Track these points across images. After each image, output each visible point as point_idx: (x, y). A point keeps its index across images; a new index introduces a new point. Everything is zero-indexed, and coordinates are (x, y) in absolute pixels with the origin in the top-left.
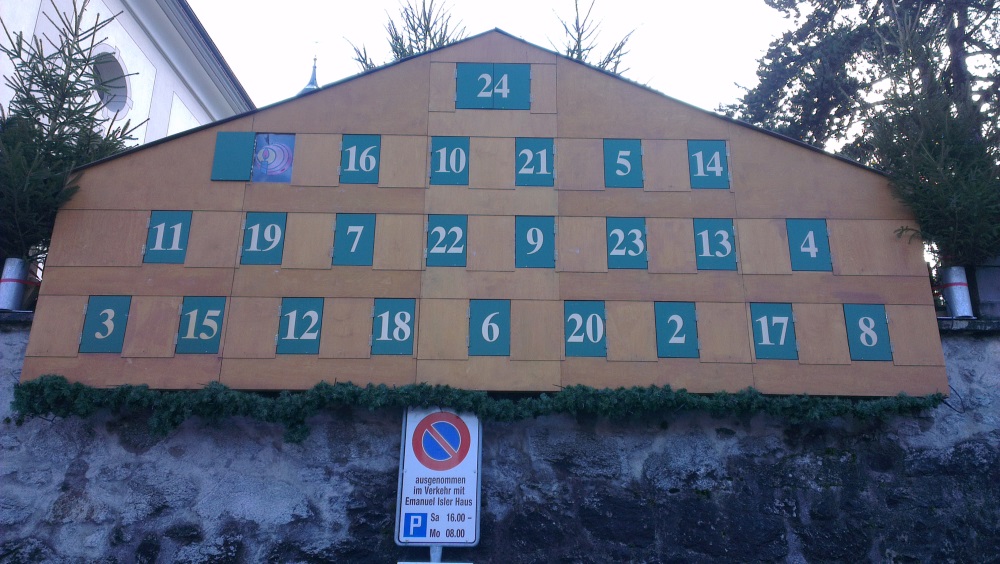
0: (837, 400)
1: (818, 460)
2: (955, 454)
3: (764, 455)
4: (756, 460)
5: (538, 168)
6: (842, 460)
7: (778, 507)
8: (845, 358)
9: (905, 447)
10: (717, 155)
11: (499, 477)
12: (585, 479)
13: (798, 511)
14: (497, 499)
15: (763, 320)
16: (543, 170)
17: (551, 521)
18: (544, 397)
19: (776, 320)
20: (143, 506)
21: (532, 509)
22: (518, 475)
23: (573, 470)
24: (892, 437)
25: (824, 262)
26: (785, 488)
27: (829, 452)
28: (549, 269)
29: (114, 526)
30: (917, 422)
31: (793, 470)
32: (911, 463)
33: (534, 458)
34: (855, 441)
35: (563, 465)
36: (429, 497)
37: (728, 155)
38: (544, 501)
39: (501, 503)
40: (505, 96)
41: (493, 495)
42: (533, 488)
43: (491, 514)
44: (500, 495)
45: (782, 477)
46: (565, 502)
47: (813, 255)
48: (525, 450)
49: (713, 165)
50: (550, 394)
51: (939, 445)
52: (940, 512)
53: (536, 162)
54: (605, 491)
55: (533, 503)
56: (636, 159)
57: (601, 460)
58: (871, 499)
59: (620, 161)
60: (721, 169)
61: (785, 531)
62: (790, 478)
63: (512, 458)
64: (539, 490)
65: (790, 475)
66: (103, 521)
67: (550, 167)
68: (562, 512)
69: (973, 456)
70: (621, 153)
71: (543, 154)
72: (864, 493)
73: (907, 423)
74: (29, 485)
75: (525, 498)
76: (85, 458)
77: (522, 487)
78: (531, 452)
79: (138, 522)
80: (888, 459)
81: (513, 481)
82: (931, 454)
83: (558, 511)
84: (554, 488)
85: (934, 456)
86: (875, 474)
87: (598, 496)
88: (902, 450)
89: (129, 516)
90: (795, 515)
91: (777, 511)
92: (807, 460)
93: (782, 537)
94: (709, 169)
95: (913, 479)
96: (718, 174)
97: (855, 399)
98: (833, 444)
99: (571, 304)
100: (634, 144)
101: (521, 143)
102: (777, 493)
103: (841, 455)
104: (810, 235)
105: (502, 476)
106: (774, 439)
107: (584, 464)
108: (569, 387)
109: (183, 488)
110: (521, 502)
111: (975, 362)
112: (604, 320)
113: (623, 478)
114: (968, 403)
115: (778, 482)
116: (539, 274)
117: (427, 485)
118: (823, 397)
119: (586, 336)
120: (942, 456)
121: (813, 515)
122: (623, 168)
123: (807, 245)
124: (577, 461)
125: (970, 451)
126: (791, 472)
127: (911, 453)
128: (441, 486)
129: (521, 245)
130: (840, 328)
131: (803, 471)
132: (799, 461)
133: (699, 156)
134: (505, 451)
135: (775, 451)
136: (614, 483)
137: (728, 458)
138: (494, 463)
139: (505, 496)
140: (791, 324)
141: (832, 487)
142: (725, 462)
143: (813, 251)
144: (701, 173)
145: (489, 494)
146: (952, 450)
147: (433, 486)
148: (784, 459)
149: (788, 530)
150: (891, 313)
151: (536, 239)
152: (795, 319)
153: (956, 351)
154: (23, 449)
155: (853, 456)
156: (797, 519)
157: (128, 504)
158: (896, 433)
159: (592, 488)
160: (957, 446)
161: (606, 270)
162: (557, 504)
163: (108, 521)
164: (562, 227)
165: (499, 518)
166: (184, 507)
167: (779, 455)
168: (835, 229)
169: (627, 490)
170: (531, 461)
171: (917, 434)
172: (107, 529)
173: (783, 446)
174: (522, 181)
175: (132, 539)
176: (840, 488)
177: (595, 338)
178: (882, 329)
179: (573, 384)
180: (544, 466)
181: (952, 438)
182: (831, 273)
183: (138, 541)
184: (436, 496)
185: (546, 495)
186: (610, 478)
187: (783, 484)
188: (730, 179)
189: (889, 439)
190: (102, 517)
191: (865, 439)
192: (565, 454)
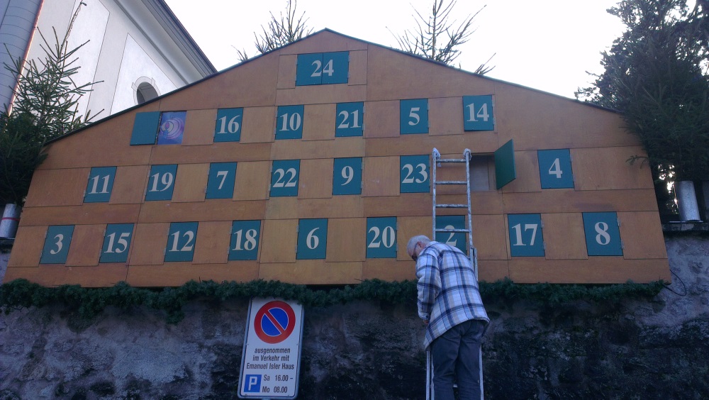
0: (575, 287)
1: (566, 336)
2: (682, 331)
3: (523, 332)
4: (516, 336)
5: (352, 124)
6: (586, 336)
7: (533, 373)
8: (583, 254)
9: (640, 325)
10: (485, 106)
11: (320, 349)
12: (384, 350)
13: (549, 376)
14: (317, 365)
15: (518, 227)
16: (356, 125)
17: (356, 382)
18: (347, 288)
19: (527, 226)
20: (78, 369)
21: (343, 373)
22: (334, 348)
23: (375, 344)
24: (629, 317)
25: (568, 181)
26: (539, 357)
27: (575, 329)
28: (357, 196)
29: (58, 382)
30: (651, 305)
31: (546, 343)
32: (645, 337)
33: (347, 335)
34: (597, 320)
35: (368, 340)
36: (263, 363)
37: (493, 105)
38: (352, 367)
39: (320, 369)
40: (330, 74)
41: (315, 362)
42: (345, 357)
43: (312, 376)
44: (319, 363)
45: (537, 349)
46: (367, 368)
47: (558, 176)
48: (341, 329)
49: (481, 113)
50: (352, 286)
51: (670, 323)
52: (668, 377)
53: (351, 120)
54: (398, 360)
55: (344, 369)
56: (424, 114)
57: (397, 336)
58: (610, 367)
59: (412, 115)
60: (488, 116)
61: (537, 391)
62: (543, 350)
63: (331, 335)
64: (349, 358)
65: (544, 348)
66: (52, 379)
67: (361, 121)
68: (365, 376)
69: (699, 332)
70: (413, 109)
71: (356, 113)
72: (605, 362)
73: (642, 306)
74: (10, 354)
75: (338, 365)
76: (45, 336)
77: (337, 356)
78: (345, 331)
79: (74, 380)
80: (626, 334)
81: (330, 352)
82: (662, 330)
83: (362, 375)
84: (360, 357)
85: (664, 332)
86: (614, 347)
87: (393, 363)
88: (636, 327)
89: (69, 376)
90: (546, 379)
91: (532, 376)
92: (558, 336)
93: (535, 396)
94: (478, 116)
95: (646, 351)
96: (486, 119)
97: (589, 286)
98: (580, 323)
99: (372, 220)
100: (422, 103)
101: (340, 106)
102: (533, 361)
103: (586, 331)
104: (557, 162)
105: (323, 348)
106: (531, 319)
107: (383, 339)
108: (366, 281)
109: (104, 357)
110: (335, 367)
111: (702, 257)
112: (396, 231)
113: (413, 350)
114: (695, 290)
115: (533, 352)
116: (350, 200)
117: (262, 354)
118: (562, 285)
119: (382, 244)
120: (672, 332)
121: (560, 378)
122: (414, 120)
123: (554, 169)
124: (378, 337)
125: (695, 328)
126: (544, 345)
127: (645, 330)
128: (272, 355)
129: (337, 179)
130: (579, 231)
131: (554, 344)
132: (551, 336)
133: (472, 106)
134: (326, 330)
135: (531, 329)
136: (406, 353)
137: (495, 334)
138: (317, 339)
139: (324, 363)
140: (540, 229)
141: (578, 357)
142: (492, 338)
143: (558, 173)
144: (472, 119)
145: (312, 362)
146: (681, 327)
147: (267, 355)
148: (539, 335)
149: (540, 390)
150: (622, 219)
151: (348, 174)
152: (543, 226)
153: (685, 248)
154: (8, 330)
155: (596, 332)
156: (548, 381)
157: (68, 367)
158: (633, 314)
159: (389, 357)
160: (685, 324)
161: (398, 194)
162: (361, 370)
163: (55, 379)
164: (367, 165)
165: (319, 380)
166: (104, 369)
167: (536, 332)
168: (576, 157)
169: (415, 358)
170: (344, 337)
171: (650, 315)
172: (55, 384)
173: (539, 325)
174: (340, 133)
175: (69, 392)
176: (584, 358)
177: (388, 243)
178: (614, 231)
179: (370, 278)
180: (354, 341)
181: (681, 318)
182: (573, 189)
183: (73, 393)
184: (269, 362)
185: (354, 362)
186: (403, 350)
187: (537, 354)
188: (495, 123)
189: (626, 319)
190: (51, 376)
191: (606, 319)
192: (369, 332)
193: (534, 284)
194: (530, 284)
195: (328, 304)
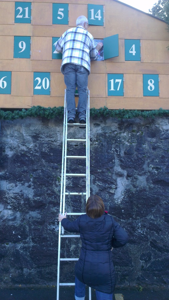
0: (136, 111)
1: (129, 134)
3: (110, 133)
4: (107, 135)
5: (24, 15)
6: (138, 134)
8: (141, 95)
9: (161, 129)
10: (99, 11)
11: (10, 141)
12: (44, 142)
13: (120, 152)
14: (9, 149)
15: (112, 81)
16: (27, 16)
17: (30, 157)
18: (23, 110)
19: (117, 81)
21: (23, 153)
22: (18, 141)
23: (39, 139)
24: (157, 126)
25: (138, 57)
26: (116, 144)
27: (133, 131)
28: (28, 59)
30: (167, 120)
31: (120, 138)
32: (163, 135)
33: (24, 135)
34: (143, 127)
35: (36, 137)
37: (104, 11)
38: (28, 150)
39: (11, 151)
41: (8, 148)
42: (24, 145)
43: (7, 154)
44: (10, 148)
45: (115, 140)
46: (35, 150)
47: (134, 54)
48: (21, 132)
49: (98, 15)
50: (26, 109)
53: (24, 13)
54: (51, 146)
55: (23, 151)
56: (66, 12)
57: (50, 135)
58: (147, 148)
59: (59, 13)
60: (101, 17)
61: (114, 158)
63: (16, 135)
64: (26, 146)
65: (119, 140)
67: (30, 14)
68: (34, 154)
70: (60, 9)
71: (27, 9)
72: (144, 145)
73: (163, 121)
75: (20, 149)
77: (19, 145)
78: (24, 133)
80: (154, 134)
81: (16, 143)
84: (31, 145)
86: (149, 139)
87: (48, 148)
88: (160, 130)
90: (119, 153)
91: (112, 152)
92: (125, 134)
93: (113, 161)
94: (96, 17)
95: (163, 140)
96: (99, 19)
97: (143, 111)
98: (135, 129)
99: (37, 73)
100: (65, 6)
101: (17, 4)
102: (113, 146)
103: (138, 132)
104: (134, 46)
105: (12, 141)
106: (114, 126)
107: (43, 137)
108: (34, 107)
110: (19, 150)
112: (50, 81)
113: (58, 141)
115: (114, 142)
116: (24, 61)
118: (130, 110)
119: (42, 87)
121: (125, 153)
122: (61, 16)
123: (132, 50)
124: (41, 136)
126: (119, 139)
127: (164, 131)
129: (16, 48)
130: (140, 84)
131: (123, 138)
132: (122, 135)
133: (92, 11)
134: (13, 132)
135: (114, 131)
136: (55, 143)
137: (97, 134)
138: (8, 136)
139: (12, 148)
140: (123, 82)
141: (133, 144)
142: (96, 135)
143: (134, 52)
144: (92, 18)
145: (6, 147)
148: (117, 134)
149: (116, 158)
150: (161, 78)
151: (22, 46)
152: (124, 80)
155: (142, 132)
156: (119, 155)
158: (159, 124)
159: (46, 145)
161: (51, 60)
162: (32, 151)
164: (33, 41)
165: (10, 156)
167: (116, 133)
168: (143, 44)
169: (59, 145)
170: (23, 136)
171: (167, 125)
173: (117, 129)
174: (17, 21)
176: (136, 144)
177: (46, 87)
178: (157, 84)
179: (36, 105)
180: (28, 137)
182: (140, 62)
185: (28, 147)
186: (53, 141)
187: (116, 143)
188: (104, 22)
189: (156, 127)
191: (147, 127)
192: (36, 133)
193: (117, 110)
194: (116, 110)
195: (13, 118)
